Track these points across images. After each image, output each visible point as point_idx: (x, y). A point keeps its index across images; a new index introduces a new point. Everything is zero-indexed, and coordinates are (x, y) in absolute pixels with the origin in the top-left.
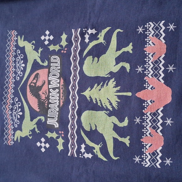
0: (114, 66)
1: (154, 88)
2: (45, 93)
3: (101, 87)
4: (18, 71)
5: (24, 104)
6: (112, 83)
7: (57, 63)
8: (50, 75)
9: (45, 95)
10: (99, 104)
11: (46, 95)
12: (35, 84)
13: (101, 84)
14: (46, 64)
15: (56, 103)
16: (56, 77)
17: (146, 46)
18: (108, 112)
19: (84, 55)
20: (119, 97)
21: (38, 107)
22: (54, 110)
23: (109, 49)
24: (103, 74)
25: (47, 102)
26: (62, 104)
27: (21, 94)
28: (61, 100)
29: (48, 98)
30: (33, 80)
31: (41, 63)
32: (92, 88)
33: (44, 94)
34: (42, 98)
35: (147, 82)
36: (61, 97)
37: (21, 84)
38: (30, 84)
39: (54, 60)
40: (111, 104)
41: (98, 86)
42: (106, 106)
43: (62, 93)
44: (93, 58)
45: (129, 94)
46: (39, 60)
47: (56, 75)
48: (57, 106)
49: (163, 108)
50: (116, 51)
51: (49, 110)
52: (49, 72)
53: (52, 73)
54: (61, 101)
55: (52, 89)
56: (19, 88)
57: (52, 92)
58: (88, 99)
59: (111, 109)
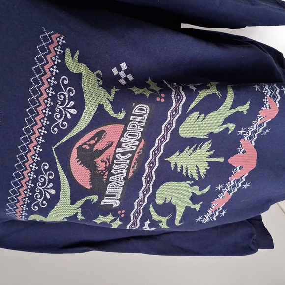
0: (219, 126)
1: (245, 152)
2: (107, 160)
3: (193, 151)
4: (57, 118)
5: (61, 176)
6: (207, 146)
7: (142, 116)
8: (125, 135)
9: (106, 164)
10: (184, 173)
11: (108, 163)
12: (92, 146)
13: (194, 147)
14: (121, 116)
15: (122, 173)
16: (134, 137)
17: (262, 108)
18: (192, 182)
19: (189, 109)
20: (210, 163)
21: (90, 182)
22: (116, 184)
23: (223, 105)
24: (201, 134)
25: (106, 174)
26: (131, 174)
27: (56, 159)
28: (131, 168)
29: (109, 168)
30: (89, 140)
31: (112, 114)
32: (181, 152)
33: (104, 161)
34: (99, 169)
35: (241, 145)
36: (133, 164)
37: (59, 141)
38: (80, 146)
39: (138, 111)
40: (198, 172)
41: (189, 150)
42: (191, 175)
43: (136, 159)
44: (200, 114)
45: (221, 160)
46: (108, 108)
47: (135, 135)
48: (122, 179)
49: (247, 174)
50: (230, 109)
51: (108, 186)
52: (125, 130)
53: (129, 131)
54: (132, 170)
55: (120, 154)
56: (53, 148)
57: (118, 158)
58: (172, 166)
59: (197, 178)
